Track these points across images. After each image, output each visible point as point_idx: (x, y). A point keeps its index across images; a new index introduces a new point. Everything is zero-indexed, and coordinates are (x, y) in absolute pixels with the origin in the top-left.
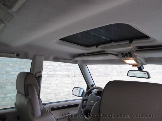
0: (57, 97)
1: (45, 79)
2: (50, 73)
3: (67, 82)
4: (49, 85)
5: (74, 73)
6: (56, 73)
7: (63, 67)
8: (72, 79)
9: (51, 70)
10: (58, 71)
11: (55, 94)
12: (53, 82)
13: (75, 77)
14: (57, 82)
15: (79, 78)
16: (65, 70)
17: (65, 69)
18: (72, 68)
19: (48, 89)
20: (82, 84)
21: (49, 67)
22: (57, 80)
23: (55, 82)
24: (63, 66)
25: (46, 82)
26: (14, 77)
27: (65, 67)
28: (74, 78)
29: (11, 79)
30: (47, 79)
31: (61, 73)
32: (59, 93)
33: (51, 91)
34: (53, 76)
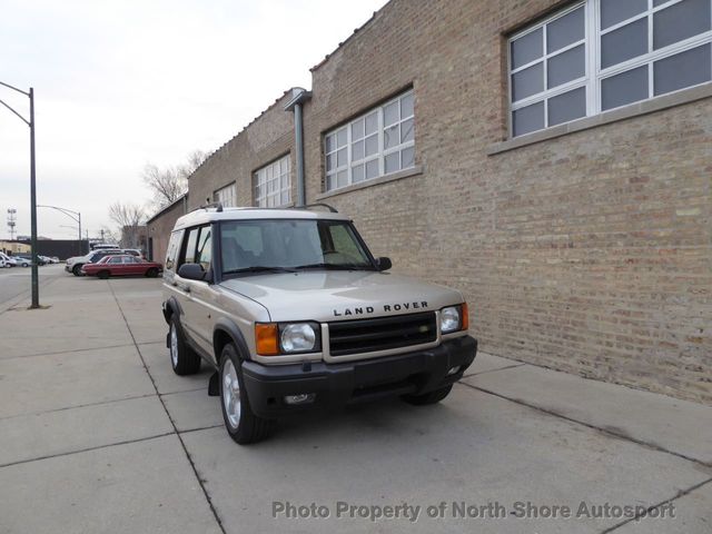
0: (529, 296)
2: (512, 239)
3: (549, 261)
5: (567, 236)
6: (524, 238)
7: (538, 223)
8: (562, 253)
9: (513, 232)
10: (528, 234)
11: (525, 288)
12: (518, 261)
13: (571, 246)
14: (528, 261)
15: (585, 250)
16: (544, 229)
17: (542, 226)
18: (561, 221)
20: (596, 271)
21: (510, 227)
22: (527, 255)
23: (522, 261)
24: (539, 220)
25: (507, 260)
27: (544, 222)
28: (567, 252)
30: (507, 252)
31: (533, 238)
32: (533, 288)
33: (515, 280)
34: (517, 247)
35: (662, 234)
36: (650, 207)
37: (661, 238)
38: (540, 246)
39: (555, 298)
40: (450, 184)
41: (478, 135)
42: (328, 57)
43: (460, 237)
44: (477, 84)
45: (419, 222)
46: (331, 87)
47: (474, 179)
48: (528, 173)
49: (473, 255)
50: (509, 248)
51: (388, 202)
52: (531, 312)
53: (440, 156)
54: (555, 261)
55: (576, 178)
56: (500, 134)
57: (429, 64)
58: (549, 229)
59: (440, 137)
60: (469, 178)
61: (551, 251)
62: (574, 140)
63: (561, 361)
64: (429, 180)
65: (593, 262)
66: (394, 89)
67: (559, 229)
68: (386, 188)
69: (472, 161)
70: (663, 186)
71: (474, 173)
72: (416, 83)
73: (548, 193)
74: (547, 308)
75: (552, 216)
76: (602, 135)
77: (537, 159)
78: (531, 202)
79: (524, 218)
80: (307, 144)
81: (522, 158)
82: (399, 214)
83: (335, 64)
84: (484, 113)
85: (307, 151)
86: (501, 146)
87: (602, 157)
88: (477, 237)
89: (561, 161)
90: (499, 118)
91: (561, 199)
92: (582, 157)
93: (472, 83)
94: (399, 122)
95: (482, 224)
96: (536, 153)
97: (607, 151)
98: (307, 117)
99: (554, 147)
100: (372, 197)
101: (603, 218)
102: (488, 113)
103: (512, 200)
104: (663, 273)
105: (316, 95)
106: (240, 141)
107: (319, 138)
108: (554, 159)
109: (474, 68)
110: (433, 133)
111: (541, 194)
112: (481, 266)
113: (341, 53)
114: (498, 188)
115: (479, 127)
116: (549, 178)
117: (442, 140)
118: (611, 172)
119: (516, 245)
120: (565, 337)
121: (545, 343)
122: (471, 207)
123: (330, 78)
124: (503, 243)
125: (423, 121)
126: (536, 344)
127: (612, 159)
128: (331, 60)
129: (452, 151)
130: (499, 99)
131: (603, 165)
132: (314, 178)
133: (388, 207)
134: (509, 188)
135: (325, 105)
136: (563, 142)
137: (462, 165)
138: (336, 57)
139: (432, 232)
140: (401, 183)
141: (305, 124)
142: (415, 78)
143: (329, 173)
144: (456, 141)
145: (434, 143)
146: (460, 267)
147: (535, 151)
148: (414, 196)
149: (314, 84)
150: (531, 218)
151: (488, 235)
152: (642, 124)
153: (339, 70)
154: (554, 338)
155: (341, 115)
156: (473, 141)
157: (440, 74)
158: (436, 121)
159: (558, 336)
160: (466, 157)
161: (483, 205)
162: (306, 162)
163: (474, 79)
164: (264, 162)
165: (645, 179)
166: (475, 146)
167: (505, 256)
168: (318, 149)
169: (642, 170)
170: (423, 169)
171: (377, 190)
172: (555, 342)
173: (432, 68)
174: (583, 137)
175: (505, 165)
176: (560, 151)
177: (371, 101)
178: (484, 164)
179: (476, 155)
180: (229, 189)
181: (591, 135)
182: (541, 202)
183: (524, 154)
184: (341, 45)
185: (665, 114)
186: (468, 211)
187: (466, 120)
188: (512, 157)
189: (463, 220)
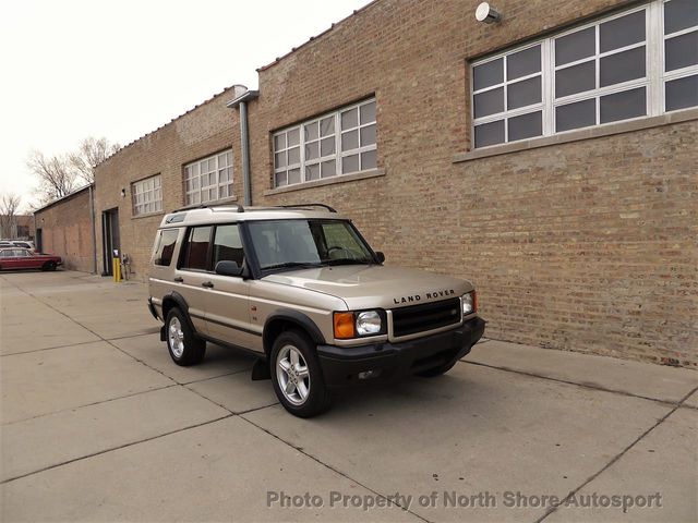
35: (609, 232)
36: (598, 211)
37: (608, 236)
38: (503, 241)
39: (517, 284)
40: (415, 186)
41: (442, 145)
42: (278, 60)
43: (424, 233)
44: (442, 99)
45: (382, 219)
46: (282, 89)
47: (439, 183)
48: (491, 180)
49: (439, 248)
50: (474, 242)
51: (347, 200)
52: (494, 296)
53: (404, 161)
54: (517, 254)
55: (535, 186)
56: (464, 145)
57: (392, 78)
58: (511, 227)
59: (404, 143)
60: (434, 181)
61: (513, 246)
62: (534, 154)
63: (522, 336)
64: (393, 182)
65: (550, 254)
66: (354, 96)
67: (520, 227)
68: (345, 187)
69: (437, 167)
70: (609, 195)
71: (438, 177)
72: (378, 93)
73: (511, 197)
74: (509, 292)
75: (515, 217)
76: (558, 152)
77: (500, 169)
78: (494, 205)
79: (488, 218)
80: (253, 141)
81: (486, 167)
82: (361, 212)
83: (287, 66)
84: (449, 126)
85: (253, 148)
86: (464, 155)
87: (558, 170)
88: (442, 233)
89: (522, 171)
90: (463, 131)
91: (522, 202)
92: (540, 169)
93: (437, 99)
94: (359, 127)
95: (447, 222)
96: (499, 163)
97: (563, 165)
98: (252, 115)
99: (515, 159)
100: (331, 194)
101: (559, 219)
102: (453, 126)
103: (476, 202)
104: (610, 263)
105: (264, 95)
106: (167, 132)
107: (267, 137)
108: (515, 170)
109: (439, 86)
110: (396, 140)
111: (503, 198)
112: (447, 258)
113: (294, 58)
114: (462, 191)
115: (443, 138)
116: (510, 185)
117: (406, 146)
118: (566, 182)
119: (481, 240)
120: (526, 316)
121: (507, 321)
122: (436, 207)
123: (281, 79)
124: (469, 238)
125: (386, 128)
126: (500, 323)
127: (567, 171)
128: (282, 63)
129: (416, 157)
130: (464, 115)
131: (558, 177)
132: (262, 174)
133: (349, 205)
134: (473, 192)
135: (275, 105)
136: (525, 156)
137: (427, 170)
138: (288, 61)
139: (397, 228)
140: (362, 183)
141: (251, 122)
142: (377, 89)
143: (279, 170)
144: (420, 148)
145: (397, 149)
146: (425, 259)
147: (498, 162)
148: (376, 195)
149: (260, 84)
150: (494, 218)
151: (453, 231)
152: (593, 146)
153: (291, 74)
154: (515, 317)
155: (294, 116)
156: (438, 150)
157: (404, 88)
158: (400, 130)
159: (520, 315)
160: (430, 163)
161: (448, 206)
162: (252, 158)
163: (439, 96)
164: (198, 156)
165: (595, 189)
166: (440, 153)
167: (469, 249)
168: (267, 147)
169: (592, 182)
170: (386, 171)
171: (336, 188)
172: (518, 320)
173: (395, 81)
174: (541, 153)
175: (468, 172)
176: (521, 163)
177: (329, 106)
178: (449, 170)
179: (440, 162)
180: (152, 181)
181: (549, 152)
182: (503, 205)
183: (488, 164)
184: (294, 50)
185: (611, 139)
186: (434, 210)
187: (431, 131)
188: (476, 165)
189: (427, 218)
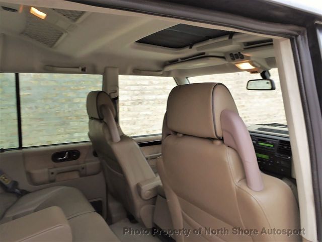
1: (128, 109)
2: (135, 98)
4: (135, 119)
6: (146, 97)
7: (157, 87)
9: (136, 92)
10: (149, 94)
12: (141, 113)
16: (161, 91)
17: (160, 89)
19: (134, 124)
21: (133, 88)
22: (149, 108)
23: (145, 113)
24: (157, 85)
25: (131, 113)
26: (79, 107)
29: (75, 111)
30: (131, 107)
31: (153, 97)
33: (139, 128)
34: (140, 103)
50: (134, 104)
119: (140, 102)
124: (128, 100)
167: (129, 110)
